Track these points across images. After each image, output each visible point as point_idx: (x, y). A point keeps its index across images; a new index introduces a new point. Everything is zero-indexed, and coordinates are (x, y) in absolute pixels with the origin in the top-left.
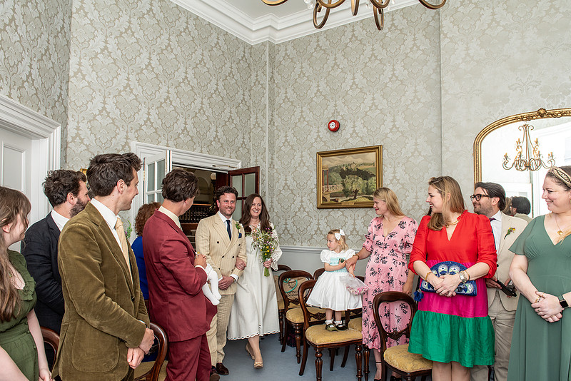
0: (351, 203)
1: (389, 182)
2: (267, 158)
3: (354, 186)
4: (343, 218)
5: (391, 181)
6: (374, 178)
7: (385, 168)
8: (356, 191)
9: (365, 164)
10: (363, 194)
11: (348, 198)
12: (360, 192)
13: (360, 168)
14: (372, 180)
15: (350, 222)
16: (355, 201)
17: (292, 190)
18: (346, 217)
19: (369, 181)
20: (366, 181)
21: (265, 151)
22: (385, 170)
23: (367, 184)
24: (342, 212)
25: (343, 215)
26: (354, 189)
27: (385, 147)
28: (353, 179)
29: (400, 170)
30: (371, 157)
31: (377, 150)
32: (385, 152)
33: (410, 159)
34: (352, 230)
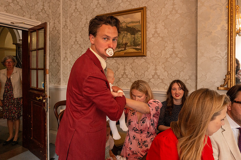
0: (122, 53)
1: (151, 36)
2: (61, 21)
3: (124, 40)
4: (116, 65)
5: (153, 35)
6: (140, 33)
7: (148, 25)
8: (126, 44)
9: (132, 22)
10: (131, 46)
11: (120, 49)
12: (129, 44)
13: (129, 25)
14: (139, 35)
15: (122, 68)
16: (125, 51)
17: (80, 45)
18: (119, 64)
19: (136, 35)
20: (133, 36)
21: (60, 16)
22: (148, 26)
23: (134, 38)
24: (116, 60)
25: (116, 62)
26: (124, 42)
27: (148, 8)
28: (123, 34)
29: (160, 26)
30: (138, 16)
31: (142, 11)
32: (148, 12)
33: (168, 17)
34: (122, 74)
